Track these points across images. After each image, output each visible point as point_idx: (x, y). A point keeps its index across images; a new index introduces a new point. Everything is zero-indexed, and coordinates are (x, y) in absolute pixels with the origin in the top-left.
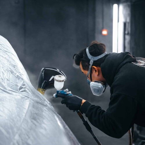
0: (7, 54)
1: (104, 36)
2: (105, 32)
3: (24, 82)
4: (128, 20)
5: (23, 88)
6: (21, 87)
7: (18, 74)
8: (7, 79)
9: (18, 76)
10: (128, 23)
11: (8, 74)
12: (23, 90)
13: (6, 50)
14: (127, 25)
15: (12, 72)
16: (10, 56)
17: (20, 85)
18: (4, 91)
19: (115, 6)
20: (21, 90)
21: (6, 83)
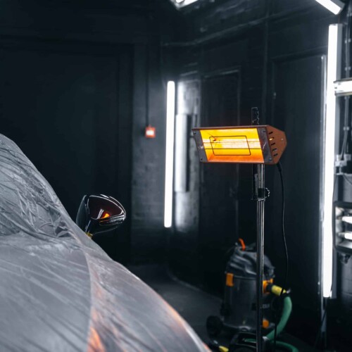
0: (22, 168)
1: (149, 138)
2: (150, 133)
3: (61, 219)
4: (196, 111)
5: (61, 230)
6: (58, 227)
7: (48, 205)
8: (32, 214)
9: (49, 208)
10: (196, 116)
11: (32, 205)
12: (63, 233)
13: (19, 160)
14: (194, 119)
15: (38, 201)
16: (29, 172)
17: (56, 225)
18: (32, 235)
19: (171, 85)
20: (60, 234)
21: (31, 221)
